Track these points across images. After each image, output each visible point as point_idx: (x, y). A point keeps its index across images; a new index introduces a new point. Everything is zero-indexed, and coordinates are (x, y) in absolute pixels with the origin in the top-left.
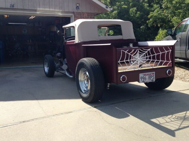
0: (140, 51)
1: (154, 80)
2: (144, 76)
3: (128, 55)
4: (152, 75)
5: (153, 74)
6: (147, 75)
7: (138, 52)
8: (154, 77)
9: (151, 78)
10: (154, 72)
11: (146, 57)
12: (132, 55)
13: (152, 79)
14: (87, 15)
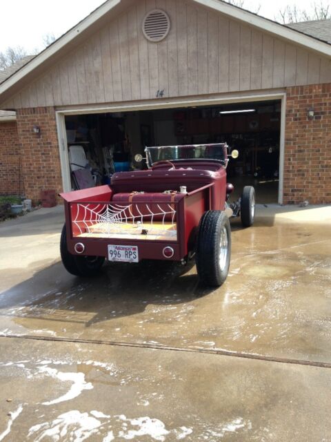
0: (110, 207)
1: (136, 260)
2: (117, 251)
3: (89, 212)
4: (133, 251)
5: (134, 249)
6: (123, 249)
7: (108, 209)
8: (137, 254)
9: (130, 255)
10: (136, 247)
11: (122, 219)
12: (97, 214)
13: (132, 257)
14: (320, 90)
